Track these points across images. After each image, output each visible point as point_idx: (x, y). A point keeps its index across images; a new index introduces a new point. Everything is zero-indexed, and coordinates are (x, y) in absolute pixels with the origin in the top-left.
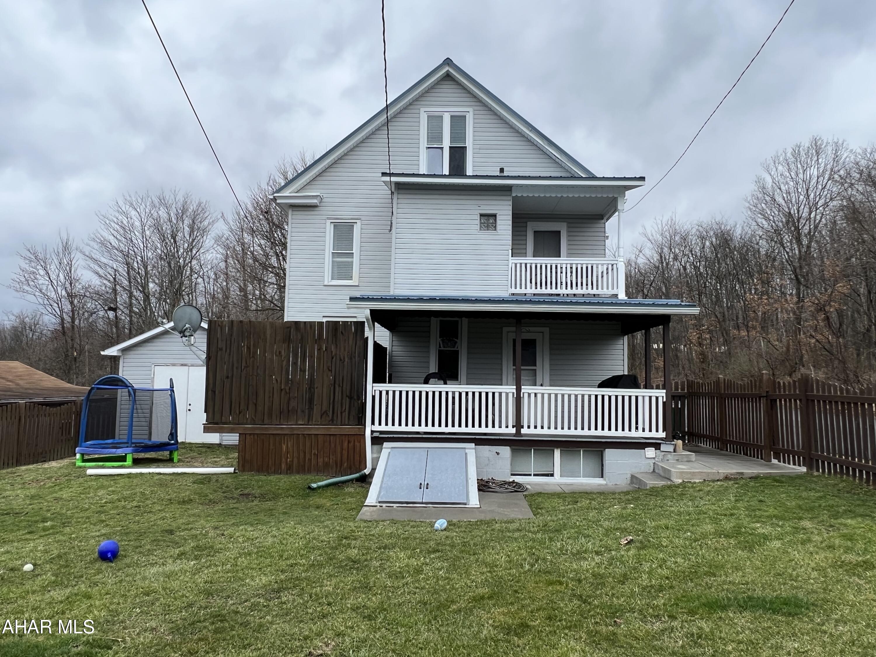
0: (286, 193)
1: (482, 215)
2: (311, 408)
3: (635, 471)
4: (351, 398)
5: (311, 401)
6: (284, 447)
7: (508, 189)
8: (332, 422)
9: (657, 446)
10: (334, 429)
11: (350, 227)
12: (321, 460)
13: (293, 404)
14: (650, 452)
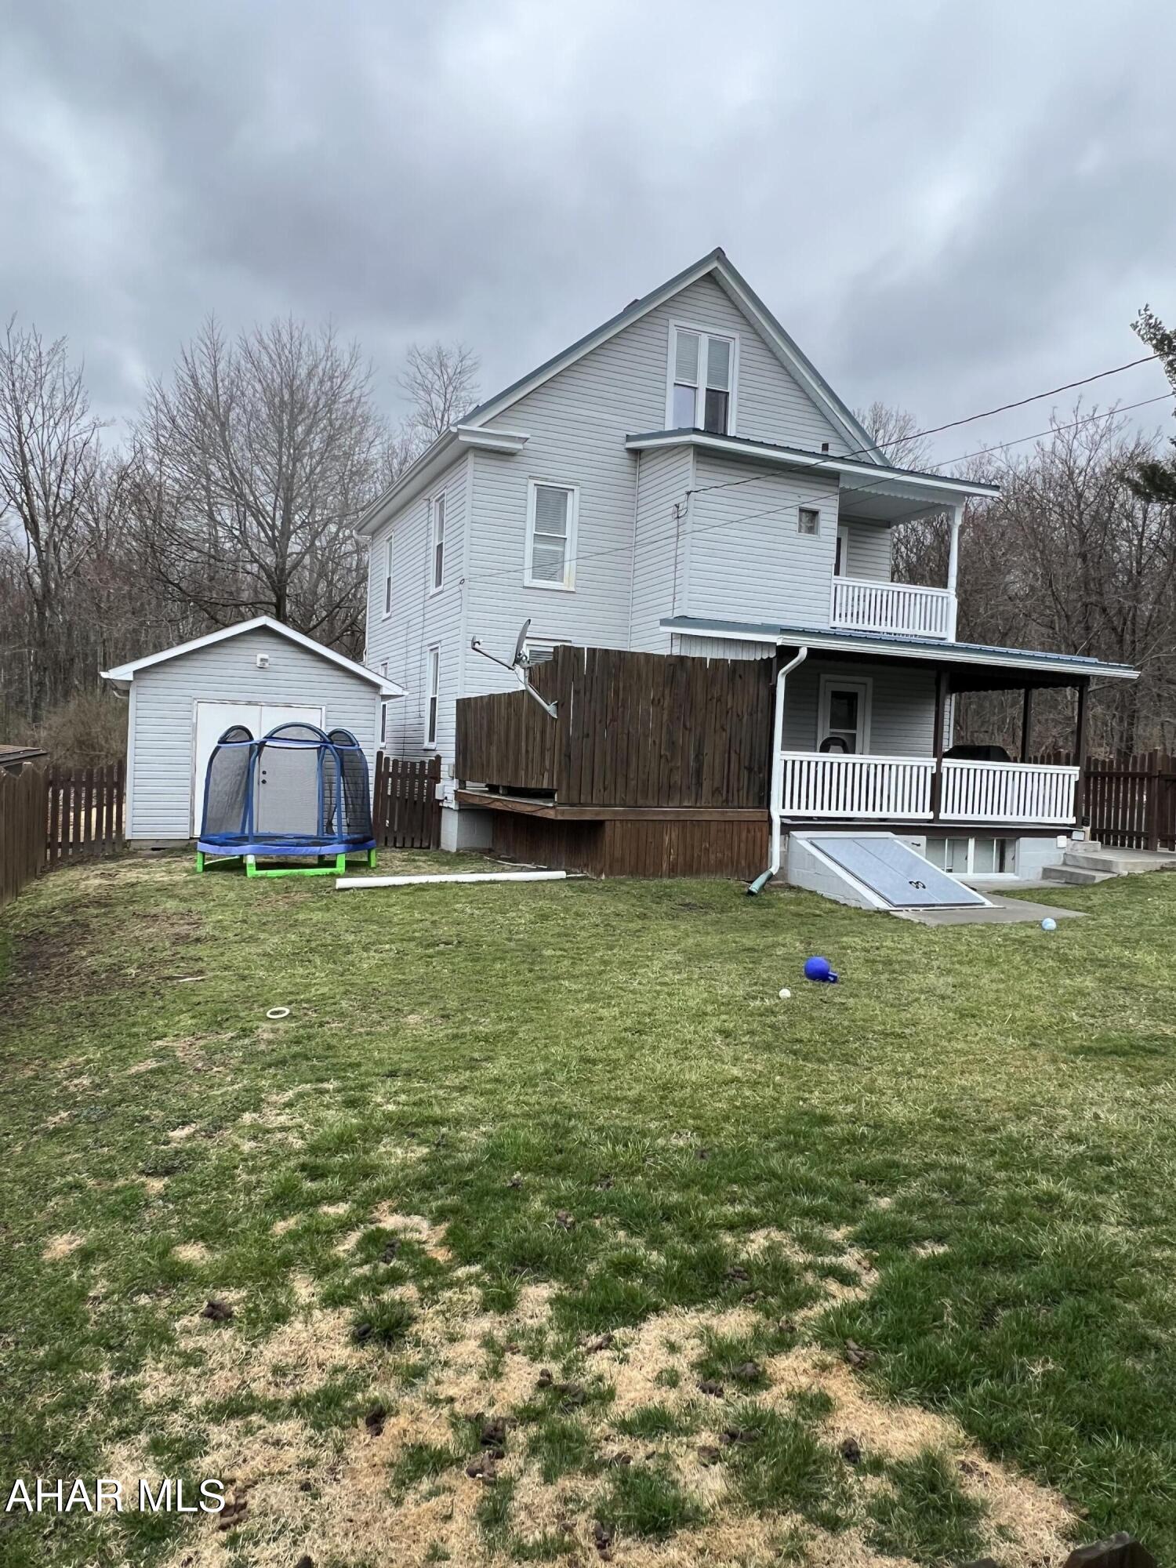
0: (474, 426)
1: (802, 510)
2: (699, 784)
3: (1047, 864)
4: (750, 769)
5: (699, 772)
6: (667, 839)
7: (833, 476)
8: (726, 803)
9: (1068, 833)
10: (731, 814)
11: (563, 494)
12: (712, 857)
13: (677, 778)
14: (1062, 840)
